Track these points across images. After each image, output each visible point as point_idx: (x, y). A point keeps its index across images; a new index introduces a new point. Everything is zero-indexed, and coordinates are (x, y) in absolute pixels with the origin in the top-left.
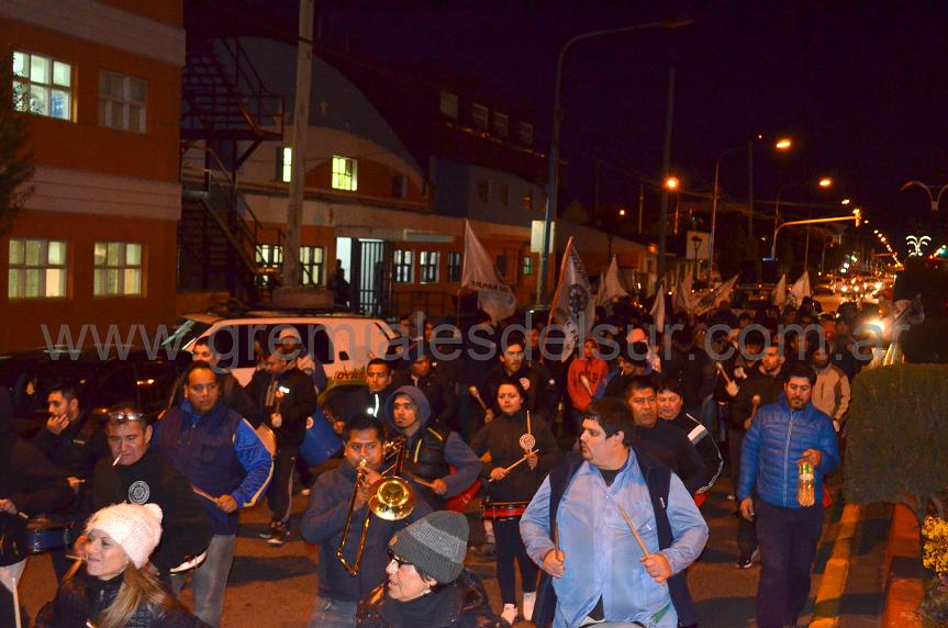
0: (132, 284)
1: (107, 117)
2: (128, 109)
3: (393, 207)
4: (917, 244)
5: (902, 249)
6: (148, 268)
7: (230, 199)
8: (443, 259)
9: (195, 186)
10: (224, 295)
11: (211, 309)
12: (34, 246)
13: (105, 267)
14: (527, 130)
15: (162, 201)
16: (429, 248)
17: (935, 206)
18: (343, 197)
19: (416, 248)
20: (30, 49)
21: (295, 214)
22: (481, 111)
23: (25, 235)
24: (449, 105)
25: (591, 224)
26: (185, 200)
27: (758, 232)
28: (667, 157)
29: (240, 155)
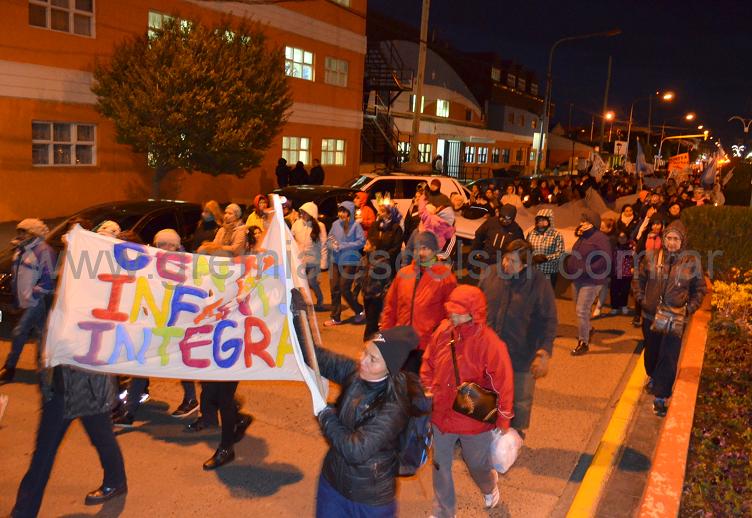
0: (339, 160)
1: (329, 79)
2: (338, 74)
3: (467, 125)
4: (738, 150)
5: (730, 152)
6: (347, 151)
7: (386, 121)
8: (490, 151)
9: (370, 113)
10: (383, 166)
11: (374, 171)
12: (294, 140)
13: (327, 151)
14: (535, 88)
15: (354, 119)
16: (484, 146)
17: (746, 130)
18: (441, 120)
19: (477, 146)
20: (294, 45)
21: (416, 127)
22: (511, 79)
23: (289, 135)
24: (495, 75)
25: (566, 136)
26: (365, 119)
27: (652, 143)
28: (606, 103)
29: (392, 98)
